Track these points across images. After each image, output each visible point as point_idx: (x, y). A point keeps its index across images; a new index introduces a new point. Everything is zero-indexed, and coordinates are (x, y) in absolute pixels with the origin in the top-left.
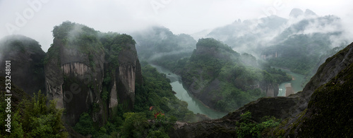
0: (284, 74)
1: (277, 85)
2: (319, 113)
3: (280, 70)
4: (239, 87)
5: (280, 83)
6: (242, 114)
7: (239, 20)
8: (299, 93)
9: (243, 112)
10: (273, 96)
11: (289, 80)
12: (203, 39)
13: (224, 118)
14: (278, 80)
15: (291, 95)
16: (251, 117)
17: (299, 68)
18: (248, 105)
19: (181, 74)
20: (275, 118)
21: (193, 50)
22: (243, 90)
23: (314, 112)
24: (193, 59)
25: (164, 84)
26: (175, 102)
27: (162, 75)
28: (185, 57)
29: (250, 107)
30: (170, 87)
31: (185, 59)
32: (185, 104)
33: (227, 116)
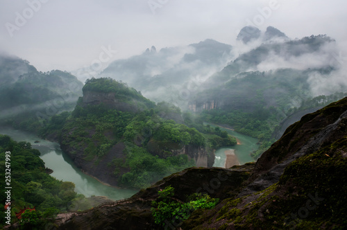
0: (224, 135)
1: (212, 151)
2: (300, 193)
3: (217, 129)
4: (154, 154)
5: (217, 149)
6: (161, 191)
7: (153, 47)
8: (248, 164)
9: (163, 187)
10: (206, 167)
11: (231, 145)
12: (94, 80)
13: (133, 198)
14: (214, 144)
15: (234, 167)
16: (173, 194)
17: (249, 128)
18: (169, 177)
19: (59, 139)
20: (208, 197)
21: (76, 99)
22: (161, 157)
23: (291, 190)
24: (77, 113)
25: (27, 160)
26: (53, 186)
27: (22, 144)
28: (64, 111)
29: (172, 181)
30: (41, 163)
31: (65, 115)
32: (69, 186)
33: (138, 194)
